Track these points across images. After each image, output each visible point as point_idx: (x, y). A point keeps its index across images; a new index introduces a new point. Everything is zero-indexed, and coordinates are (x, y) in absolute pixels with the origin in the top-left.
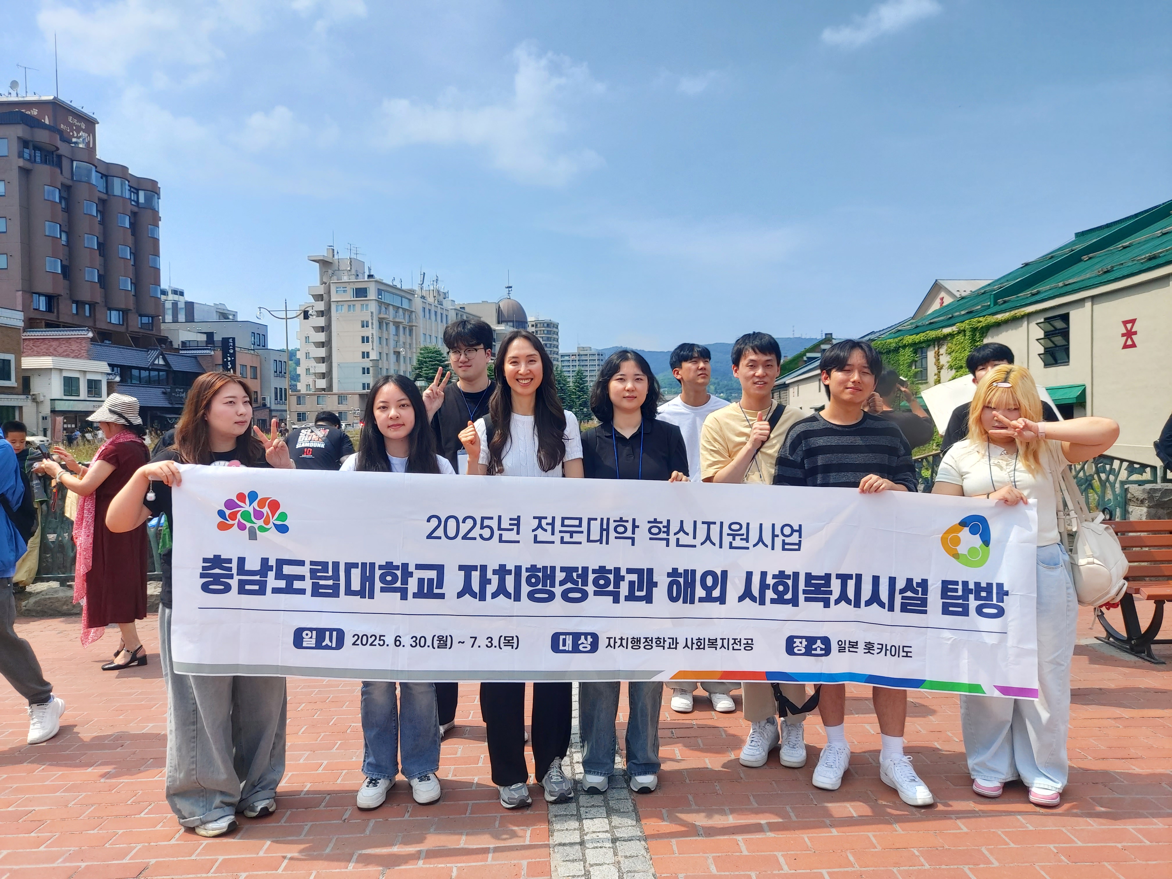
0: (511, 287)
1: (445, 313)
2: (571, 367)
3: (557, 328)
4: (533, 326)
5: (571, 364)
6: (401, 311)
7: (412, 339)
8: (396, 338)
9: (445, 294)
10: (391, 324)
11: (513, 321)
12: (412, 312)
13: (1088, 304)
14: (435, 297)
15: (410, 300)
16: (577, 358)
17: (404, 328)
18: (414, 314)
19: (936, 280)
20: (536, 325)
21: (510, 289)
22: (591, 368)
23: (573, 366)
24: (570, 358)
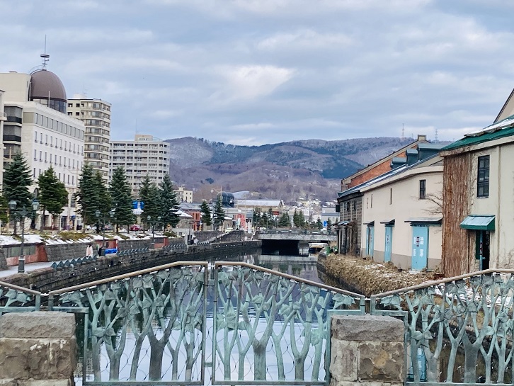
0: (48, 56)
3: (109, 109)
4: (78, 105)
5: (126, 155)
11: (47, 98)
16: (134, 148)
20: (83, 105)
21: (46, 59)
22: (151, 162)
23: (128, 158)
24: (126, 148)
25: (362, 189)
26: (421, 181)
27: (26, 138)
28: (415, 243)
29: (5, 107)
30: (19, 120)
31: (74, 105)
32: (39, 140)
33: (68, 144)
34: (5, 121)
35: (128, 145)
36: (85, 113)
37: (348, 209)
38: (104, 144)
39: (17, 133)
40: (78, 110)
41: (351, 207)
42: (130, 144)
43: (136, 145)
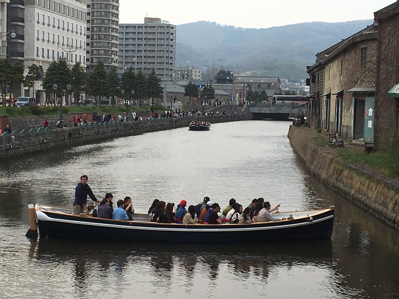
5: (137, 36)
16: (144, 30)
22: (159, 42)
23: (138, 39)
24: (137, 31)
27: (29, 19)
30: (22, 3)
32: (41, 21)
34: (8, 3)
38: (114, 26)
39: (20, 15)
42: (140, 26)
43: (146, 27)
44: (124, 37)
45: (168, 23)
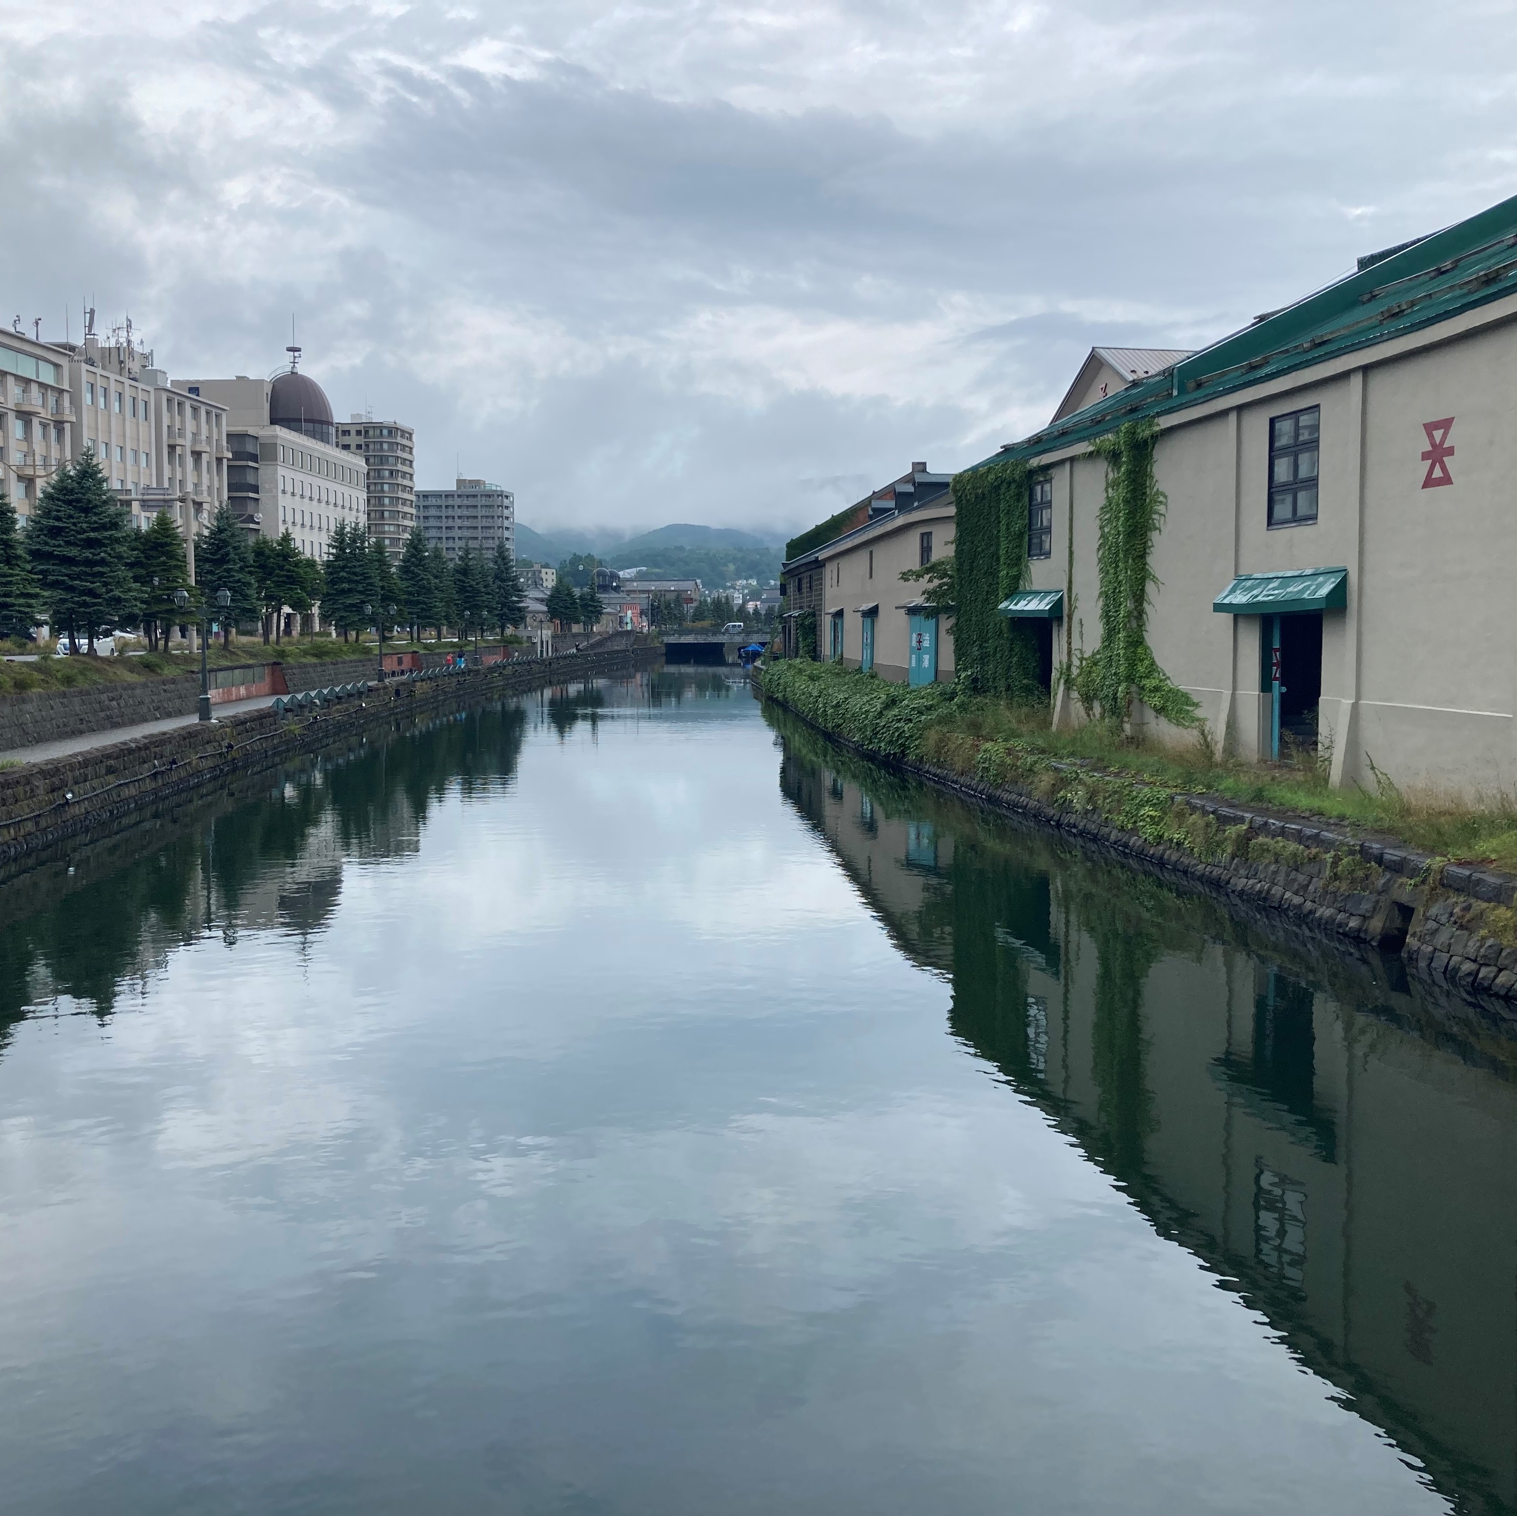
0: (299, 350)
1: (141, 396)
2: (444, 520)
3: (410, 439)
4: (359, 433)
5: (444, 513)
6: (34, 387)
7: (62, 450)
8: (24, 447)
9: (145, 357)
10: (11, 416)
11: (299, 421)
12: (61, 391)
13: (1357, 381)
14: (121, 362)
15: (57, 366)
16: (457, 501)
17: (45, 426)
18: (66, 397)
19: (1093, 348)
20: (367, 432)
21: (297, 354)
22: (484, 524)
23: (447, 517)
24: (443, 502)
25: (822, 555)
26: (922, 535)
27: (267, 486)
28: (914, 644)
29: (228, 435)
30: (254, 458)
31: (353, 433)
32: (289, 489)
33: (340, 496)
34: (228, 460)
35: (447, 496)
36: (371, 446)
37: (800, 589)
38: (406, 496)
39: (250, 479)
40: (361, 440)
41: (805, 585)
42: (448, 495)
43: (459, 496)
44: (422, 514)
45: (499, 489)
